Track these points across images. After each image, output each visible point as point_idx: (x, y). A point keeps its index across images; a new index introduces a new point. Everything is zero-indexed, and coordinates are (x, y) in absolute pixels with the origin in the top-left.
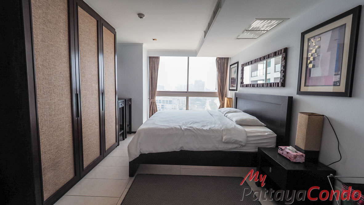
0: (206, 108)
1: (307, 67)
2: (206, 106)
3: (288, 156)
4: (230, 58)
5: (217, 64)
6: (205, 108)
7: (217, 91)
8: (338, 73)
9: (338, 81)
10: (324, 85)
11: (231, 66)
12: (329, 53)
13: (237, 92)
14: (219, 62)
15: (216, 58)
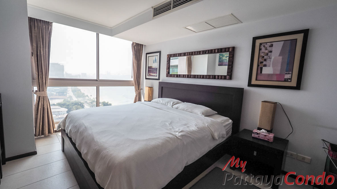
0: (68, 95)
1: (258, 65)
2: (67, 92)
3: (266, 138)
4: (145, 45)
5: (134, 50)
6: (66, 95)
7: (132, 79)
8: (289, 73)
9: (290, 79)
10: (276, 80)
11: (147, 54)
12: (281, 57)
13: (160, 81)
14: (135, 47)
15: (132, 43)
